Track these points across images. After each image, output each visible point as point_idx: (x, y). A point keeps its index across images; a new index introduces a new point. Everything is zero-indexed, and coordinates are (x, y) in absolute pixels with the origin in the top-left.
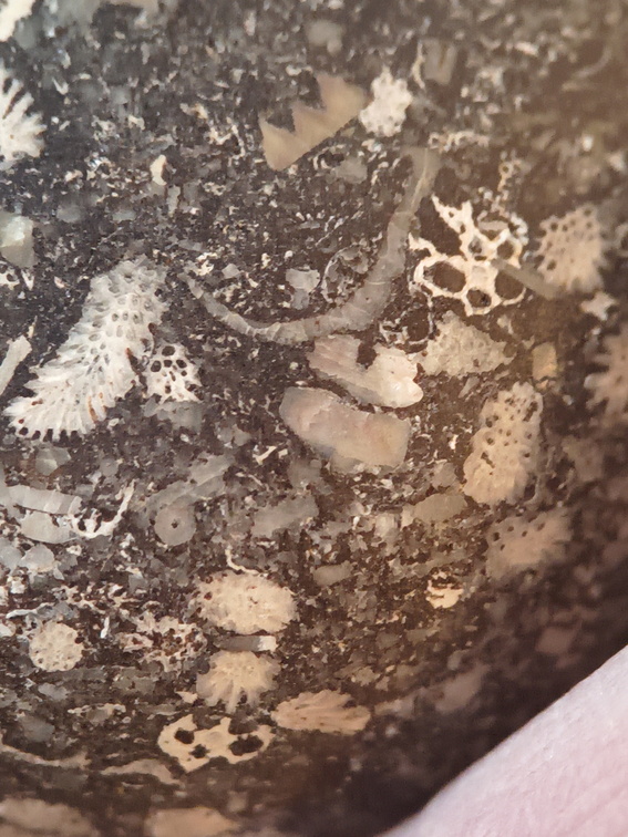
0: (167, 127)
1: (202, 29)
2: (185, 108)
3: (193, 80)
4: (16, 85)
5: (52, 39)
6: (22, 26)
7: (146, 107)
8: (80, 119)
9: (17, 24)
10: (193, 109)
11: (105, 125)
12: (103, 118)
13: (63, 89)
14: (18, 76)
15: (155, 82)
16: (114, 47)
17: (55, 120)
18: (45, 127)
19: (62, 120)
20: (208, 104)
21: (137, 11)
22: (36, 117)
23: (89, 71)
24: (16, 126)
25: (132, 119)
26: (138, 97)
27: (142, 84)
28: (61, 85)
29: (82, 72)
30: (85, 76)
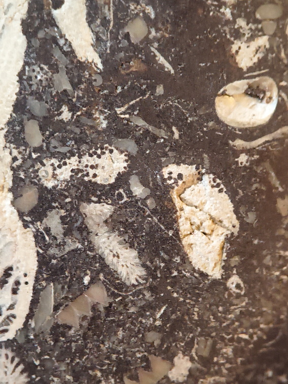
0: (83, 381)
1: (99, 337)
2: (90, 372)
3: (95, 360)
4: (17, 360)
5: (32, 339)
6: (19, 332)
7: (74, 371)
8: (45, 376)
9: (17, 331)
10: (94, 373)
11: (56, 379)
12: (55, 376)
13: (37, 363)
14: (17, 356)
15: (78, 361)
16: (60, 344)
17: (34, 376)
18: (29, 379)
19: (37, 377)
20: (101, 371)
21: (70, 328)
22: (25, 375)
23: (48, 355)
24: (16, 379)
25: (68, 377)
26: (70, 367)
27: (72, 361)
28: (36, 360)
29: (46, 355)
30: (47, 357)
